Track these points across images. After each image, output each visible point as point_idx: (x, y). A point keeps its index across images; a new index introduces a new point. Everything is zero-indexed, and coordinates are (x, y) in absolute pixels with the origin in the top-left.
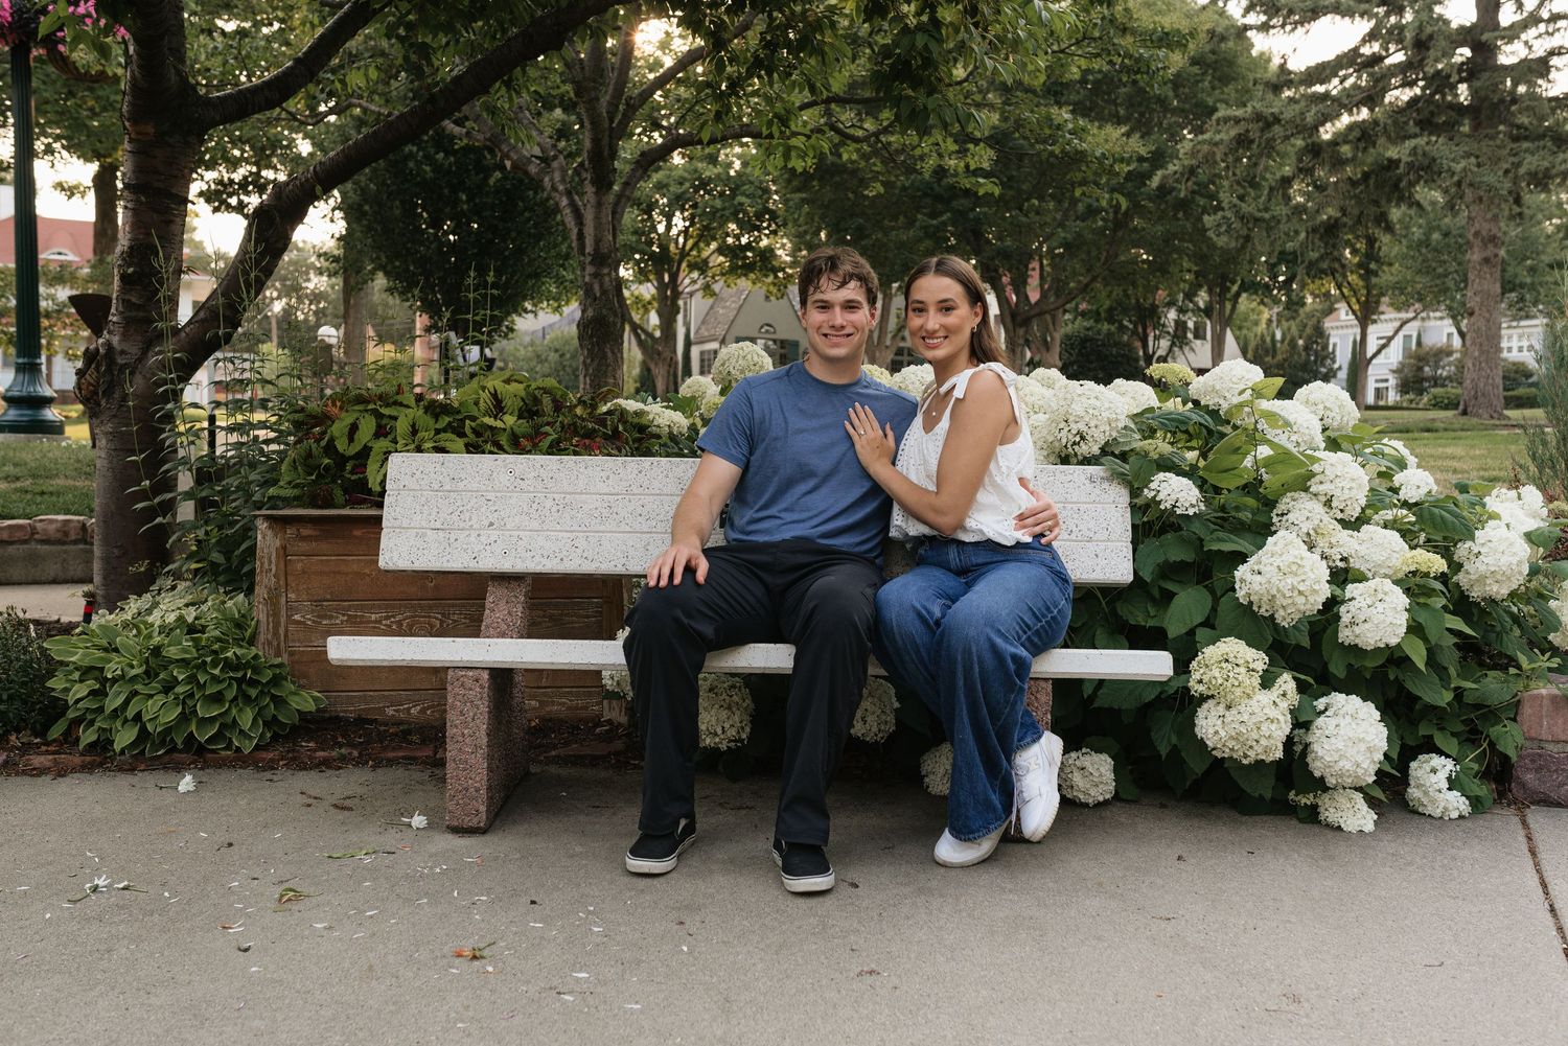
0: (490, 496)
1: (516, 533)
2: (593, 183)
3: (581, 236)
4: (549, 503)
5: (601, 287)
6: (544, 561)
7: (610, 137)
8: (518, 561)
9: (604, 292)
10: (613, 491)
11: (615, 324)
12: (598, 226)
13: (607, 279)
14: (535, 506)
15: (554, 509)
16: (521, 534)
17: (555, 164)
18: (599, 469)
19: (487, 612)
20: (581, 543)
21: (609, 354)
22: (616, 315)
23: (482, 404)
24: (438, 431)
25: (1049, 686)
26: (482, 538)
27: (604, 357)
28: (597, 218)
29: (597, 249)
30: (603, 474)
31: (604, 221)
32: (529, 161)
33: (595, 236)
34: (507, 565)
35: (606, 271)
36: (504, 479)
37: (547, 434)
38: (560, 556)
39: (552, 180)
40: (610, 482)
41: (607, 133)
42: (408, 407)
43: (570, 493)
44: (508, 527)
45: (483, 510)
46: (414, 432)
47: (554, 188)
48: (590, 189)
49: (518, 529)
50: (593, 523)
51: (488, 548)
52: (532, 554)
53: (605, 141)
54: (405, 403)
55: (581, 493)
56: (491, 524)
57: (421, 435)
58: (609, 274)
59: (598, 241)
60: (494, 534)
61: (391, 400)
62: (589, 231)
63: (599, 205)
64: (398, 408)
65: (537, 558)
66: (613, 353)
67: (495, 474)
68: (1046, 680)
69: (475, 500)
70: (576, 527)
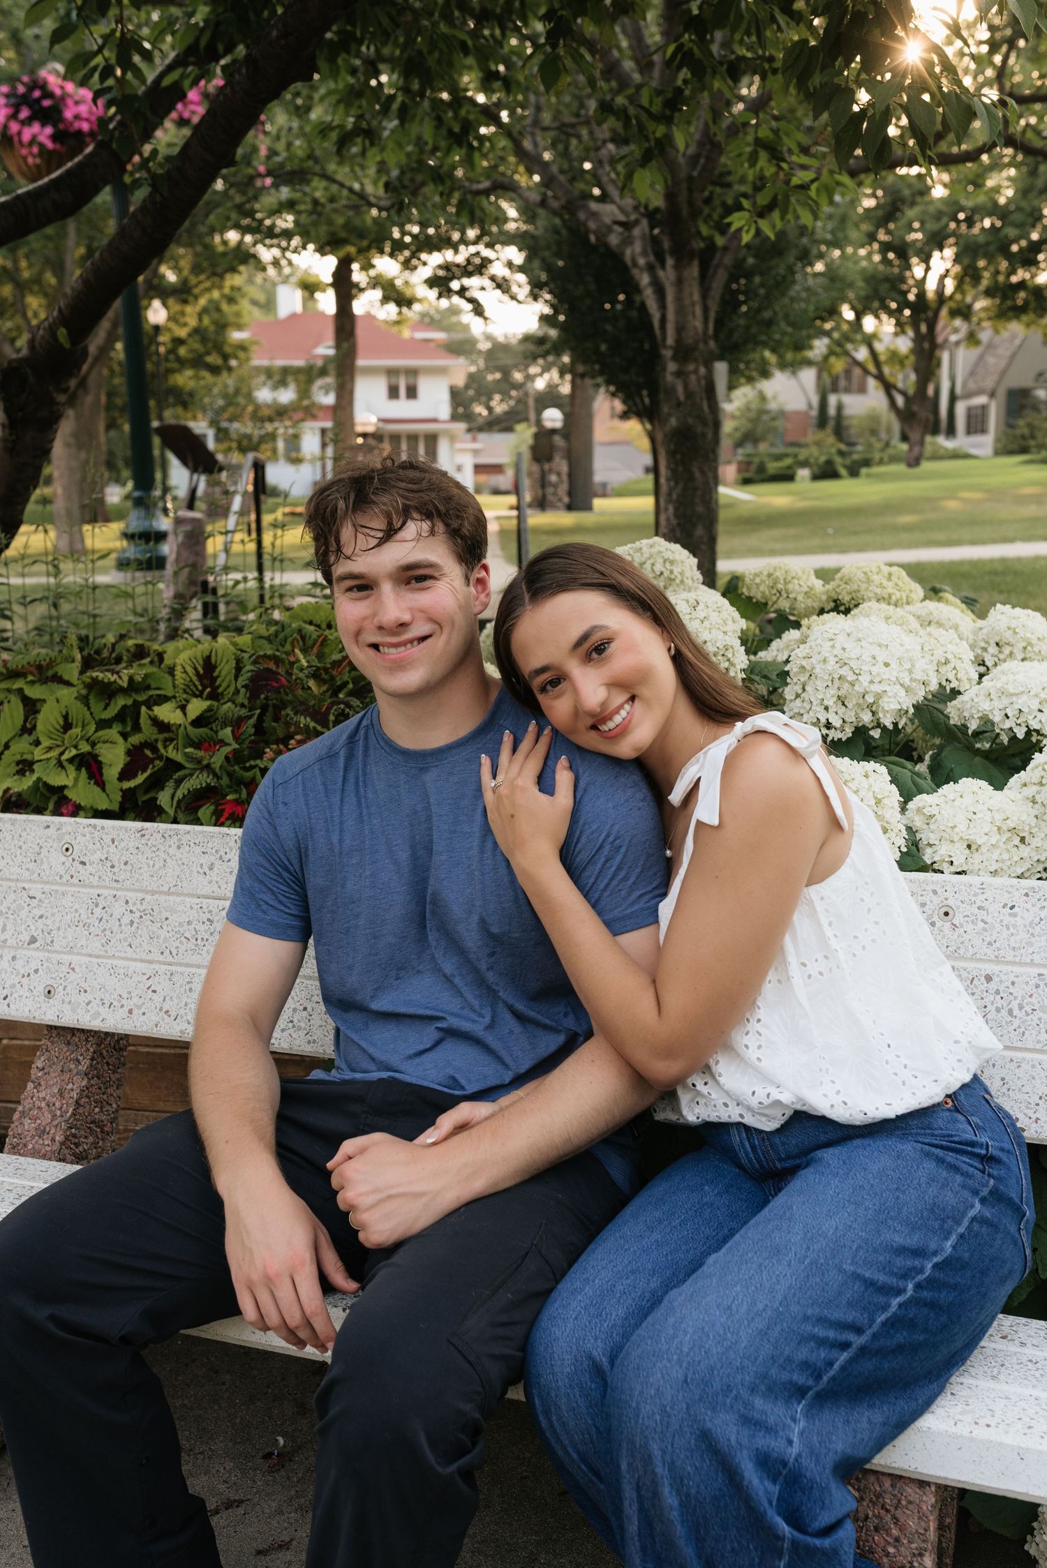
0: (35, 889)
1: (66, 958)
2: (672, 253)
3: (663, 320)
4: (118, 909)
5: (686, 386)
6: (104, 1011)
7: (690, 190)
8: (66, 1007)
9: (689, 395)
10: (218, 893)
11: (704, 435)
12: (681, 311)
13: (693, 377)
14: (98, 911)
15: (126, 920)
16: (75, 959)
17: (636, 232)
18: (198, 850)
19: (30, 1085)
20: (162, 985)
21: (697, 474)
22: (705, 424)
23: (178, 672)
24: (103, 724)
25: (930, 1499)
26: (19, 964)
27: (691, 478)
28: (679, 299)
29: (679, 341)
30: (205, 860)
31: (687, 302)
32: (610, 230)
33: (677, 323)
34: (49, 1014)
35: (691, 367)
36: (56, 860)
37: (223, 743)
38: (128, 1004)
39: (633, 252)
40: (213, 875)
41: (684, 185)
42: (68, 684)
43: (153, 893)
44: (57, 946)
45: (23, 914)
46: (67, 726)
47: (635, 264)
48: (670, 262)
49: (70, 953)
50: (183, 948)
51: (25, 980)
52: (89, 997)
53: (683, 197)
54: (66, 677)
55: (168, 893)
56: (33, 940)
57: (76, 731)
58: (696, 371)
59: (680, 329)
60: (35, 956)
61: (50, 673)
62: (671, 316)
63: (679, 282)
64: (55, 686)
65: (94, 1007)
66: (703, 473)
67: (44, 851)
68: (922, 1484)
69: (12, 896)
70: (156, 956)
